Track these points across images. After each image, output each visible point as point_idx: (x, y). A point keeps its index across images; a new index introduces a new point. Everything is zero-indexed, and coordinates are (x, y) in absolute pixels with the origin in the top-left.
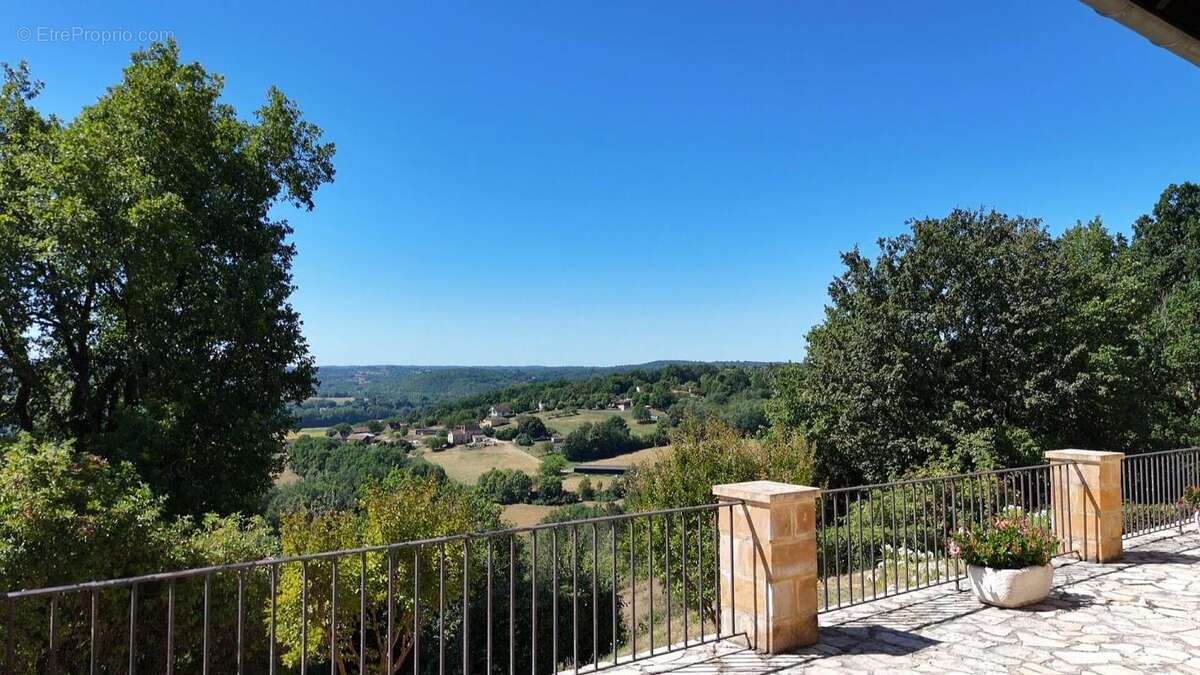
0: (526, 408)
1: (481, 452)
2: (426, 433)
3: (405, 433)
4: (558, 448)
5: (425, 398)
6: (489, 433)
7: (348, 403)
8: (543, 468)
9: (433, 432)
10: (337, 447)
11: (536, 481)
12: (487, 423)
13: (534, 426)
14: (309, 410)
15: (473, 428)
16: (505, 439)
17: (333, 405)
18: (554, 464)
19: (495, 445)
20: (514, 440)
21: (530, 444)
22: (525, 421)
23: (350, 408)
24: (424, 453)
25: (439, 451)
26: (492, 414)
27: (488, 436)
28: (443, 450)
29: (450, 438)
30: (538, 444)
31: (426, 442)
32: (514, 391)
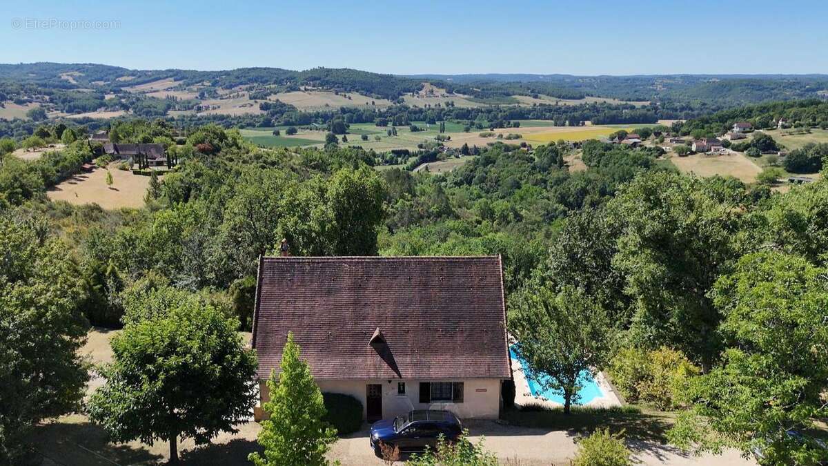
0: (765, 125)
1: (715, 159)
2: (677, 142)
3: (662, 141)
4: (780, 161)
5: (704, 104)
6: (726, 145)
7: (644, 107)
8: (760, 176)
9: (683, 142)
10: (611, 150)
11: (749, 187)
12: (728, 137)
13: (765, 142)
14: (615, 111)
15: (713, 140)
16: (738, 151)
17: (633, 108)
18: (771, 175)
19: (729, 155)
20: (745, 152)
21: (758, 156)
22: (758, 137)
23: (644, 111)
24: (672, 157)
25: (684, 156)
26: (735, 129)
27: (724, 146)
28: (686, 156)
29: (694, 148)
30: (765, 157)
31: (675, 149)
32: (765, 108)
